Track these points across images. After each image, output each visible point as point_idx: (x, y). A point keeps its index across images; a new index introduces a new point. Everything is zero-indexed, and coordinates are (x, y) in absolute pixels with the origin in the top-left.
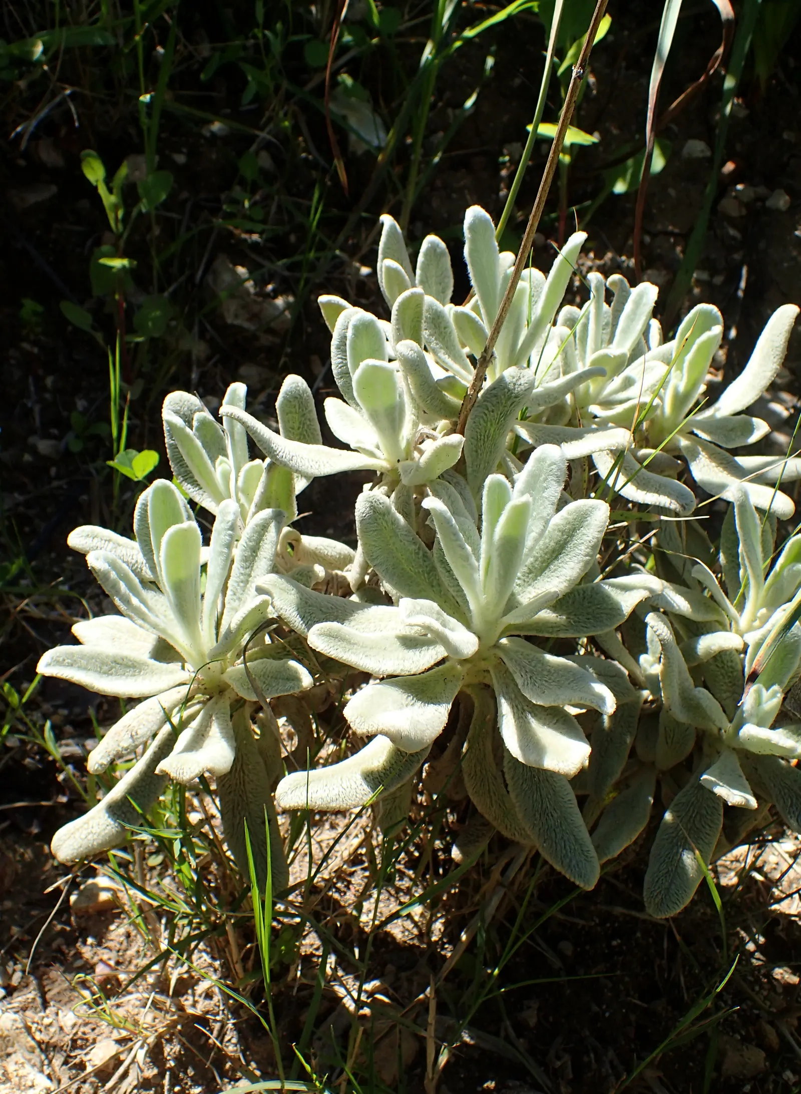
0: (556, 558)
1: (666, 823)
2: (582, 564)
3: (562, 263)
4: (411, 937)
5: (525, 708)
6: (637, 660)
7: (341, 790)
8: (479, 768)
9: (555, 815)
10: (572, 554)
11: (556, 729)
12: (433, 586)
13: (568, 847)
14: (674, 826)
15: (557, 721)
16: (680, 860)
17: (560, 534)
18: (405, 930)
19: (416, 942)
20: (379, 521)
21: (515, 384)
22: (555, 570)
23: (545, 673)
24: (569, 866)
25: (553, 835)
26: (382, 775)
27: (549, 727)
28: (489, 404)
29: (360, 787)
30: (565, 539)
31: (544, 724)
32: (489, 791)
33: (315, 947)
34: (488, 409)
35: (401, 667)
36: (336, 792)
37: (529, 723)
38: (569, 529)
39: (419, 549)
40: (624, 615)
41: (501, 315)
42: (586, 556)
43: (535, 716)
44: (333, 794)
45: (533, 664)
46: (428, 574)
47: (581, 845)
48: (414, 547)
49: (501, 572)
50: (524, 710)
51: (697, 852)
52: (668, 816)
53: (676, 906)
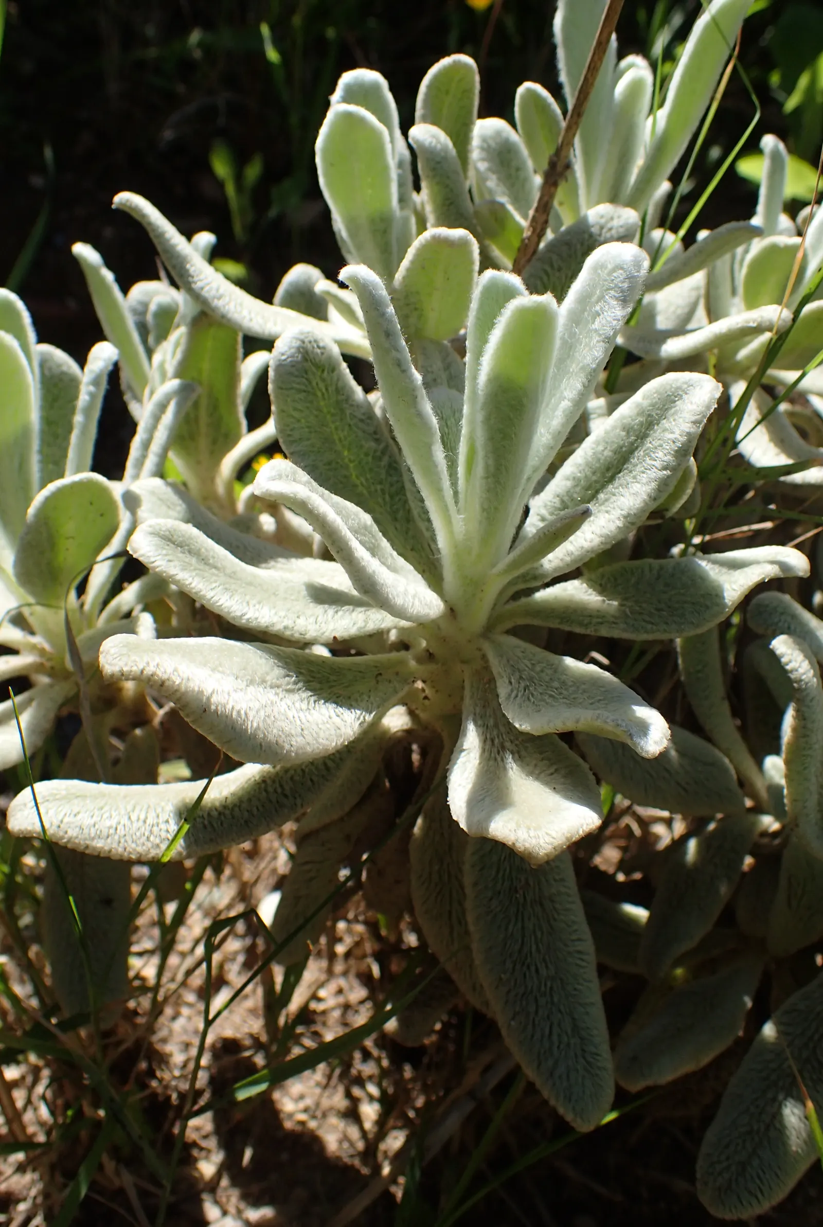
0: (611, 479)
1: (764, 1042)
2: (654, 485)
3: (707, 28)
4: (351, 1151)
5: (508, 744)
6: (760, 764)
7: (124, 820)
8: (436, 867)
9: (543, 972)
10: (639, 468)
11: (546, 783)
12: (396, 519)
13: (555, 1038)
14: (775, 1050)
15: (556, 770)
16: (777, 1115)
17: (624, 433)
18: (345, 1138)
19: (357, 1162)
20: (311, 376)
21: (602, 228)
22: (606, 500)
23: (556, 684)
24: (551, 1074)
25: (532, 1009)
26: (215, 813)
27: (537, 778)
28: (555, 257)
29: (163, 826)
30: (632, 444)
31: (530, 774)
32: (450, 912)
33: (204, 1133)
34: (552, 266)
35: (288, 622)
36: (113, 823)
37: (505, 769)
38: (641, 424)
39: (383, 452)
40: (724, 605)
41: (586, 79)
42: (665, 468)
43: (520, 759)
44: (106, 824)
45: (538, 668)
46: (392, 497)
47: (582, 1039)
48: (373, 444)
49: (491, 462)
50: (503, 748)
51: (810, 1104)
52: (769, 1030)
53: (754, 1202)
